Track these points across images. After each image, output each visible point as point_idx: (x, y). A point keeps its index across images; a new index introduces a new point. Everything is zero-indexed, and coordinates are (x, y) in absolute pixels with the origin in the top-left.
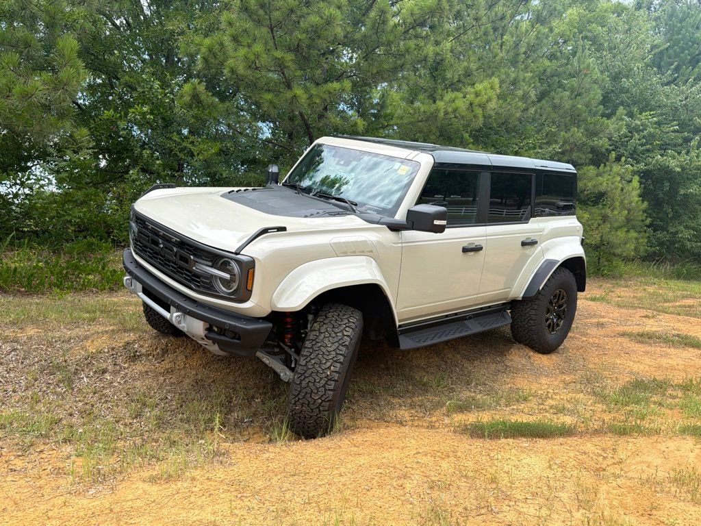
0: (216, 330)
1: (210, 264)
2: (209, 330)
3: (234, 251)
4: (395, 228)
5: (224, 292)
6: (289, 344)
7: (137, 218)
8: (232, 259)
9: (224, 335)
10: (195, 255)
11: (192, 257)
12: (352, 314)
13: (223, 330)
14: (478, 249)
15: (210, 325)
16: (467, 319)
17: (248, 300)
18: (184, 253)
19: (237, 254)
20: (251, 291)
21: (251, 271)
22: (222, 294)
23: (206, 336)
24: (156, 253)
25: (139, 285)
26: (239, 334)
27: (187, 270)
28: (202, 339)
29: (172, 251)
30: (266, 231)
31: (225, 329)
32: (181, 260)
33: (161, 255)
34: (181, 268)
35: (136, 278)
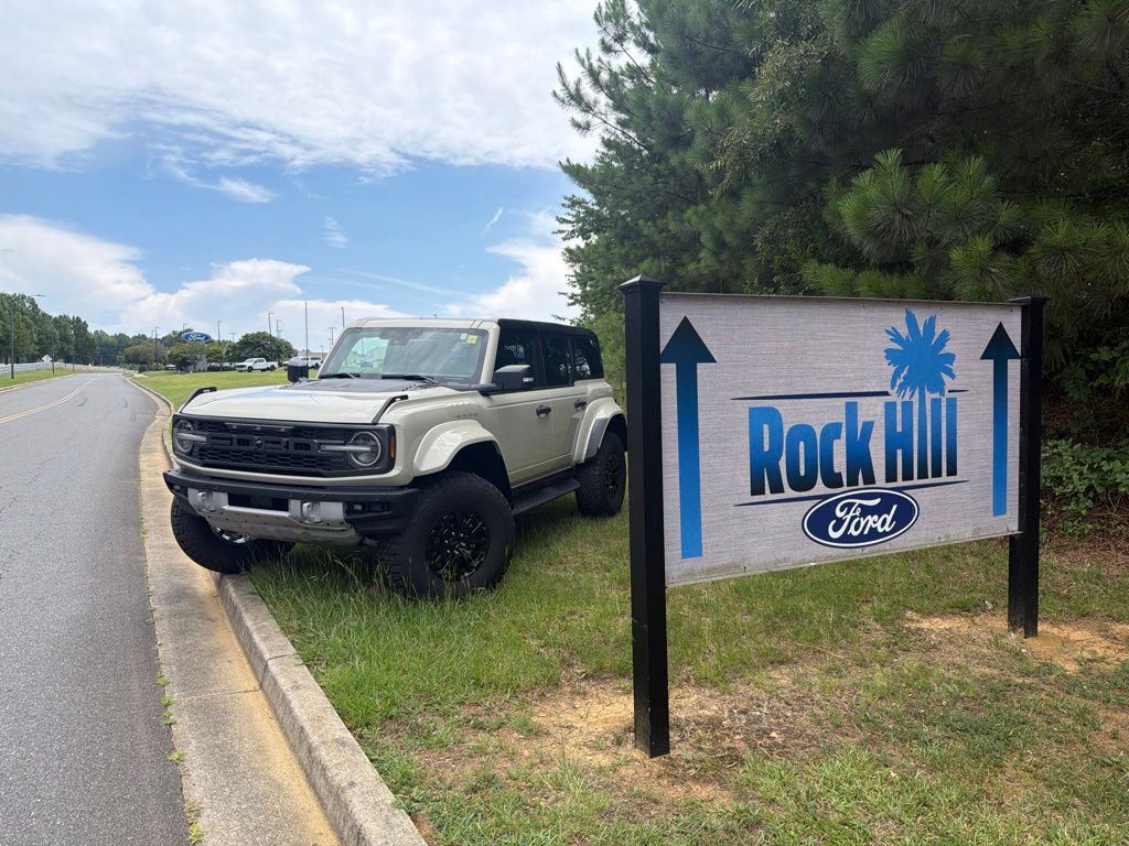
0: (359, 508)
1: (342, 442)
3: (371, 422)
4: (485, 393)
5: (361, 467)
7: (201, 424)
8: (370, 430)
10: (319, 438)
11: (316, 441)
14: (548, 410)
15: (348, 504)
17: (392, 468)
18: (300, 440)
19: (374, 424)
20: (395, 459)
21: (392, 437)
22: (361, 469)
23: (345, 520)
24: (249, 453)
25: (224, 497)
26: (388, 504)
27: (307, 457)
28: (342, 523)
29: (279, 443)
30: (393, 400)
31: (369, 504)
32: (296, 448)
33: (258, 453)
34: (299, 457)
35: (220, 489)
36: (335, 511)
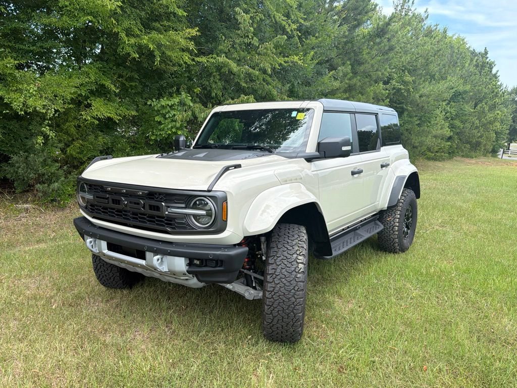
0: (198, 263)
1: (183, 205)
2: (190, 264)
3: (206, 189)
4: (309, 160)
5: (200, 228)
6: (248, 267)
7: (90, 186)
8: (205, 196)
9: (206, 266)
10: (165, 201)
11: (163, 204)
12: (299, 229)
13: (205, 261)
14: (360, 172)
15: (190, 259)
16: (357, 229)
17: (225, 229)
18: (153, 203)
19: (209, 191)
20: (226, 221)
21: (225, 204)
22: (200, 230)
23: (187, 271)
24: (119, 211)
25: (104, 244)
26: (222, 261)
27: (158, 217)
28: (184, 274)
29: (138, 204)
30: (227, 169)
31: (206, 260)
32: (151, 209)
33: (125, 211)
34: (152, 217)
35: (102, 238)
36: (180, 264)
